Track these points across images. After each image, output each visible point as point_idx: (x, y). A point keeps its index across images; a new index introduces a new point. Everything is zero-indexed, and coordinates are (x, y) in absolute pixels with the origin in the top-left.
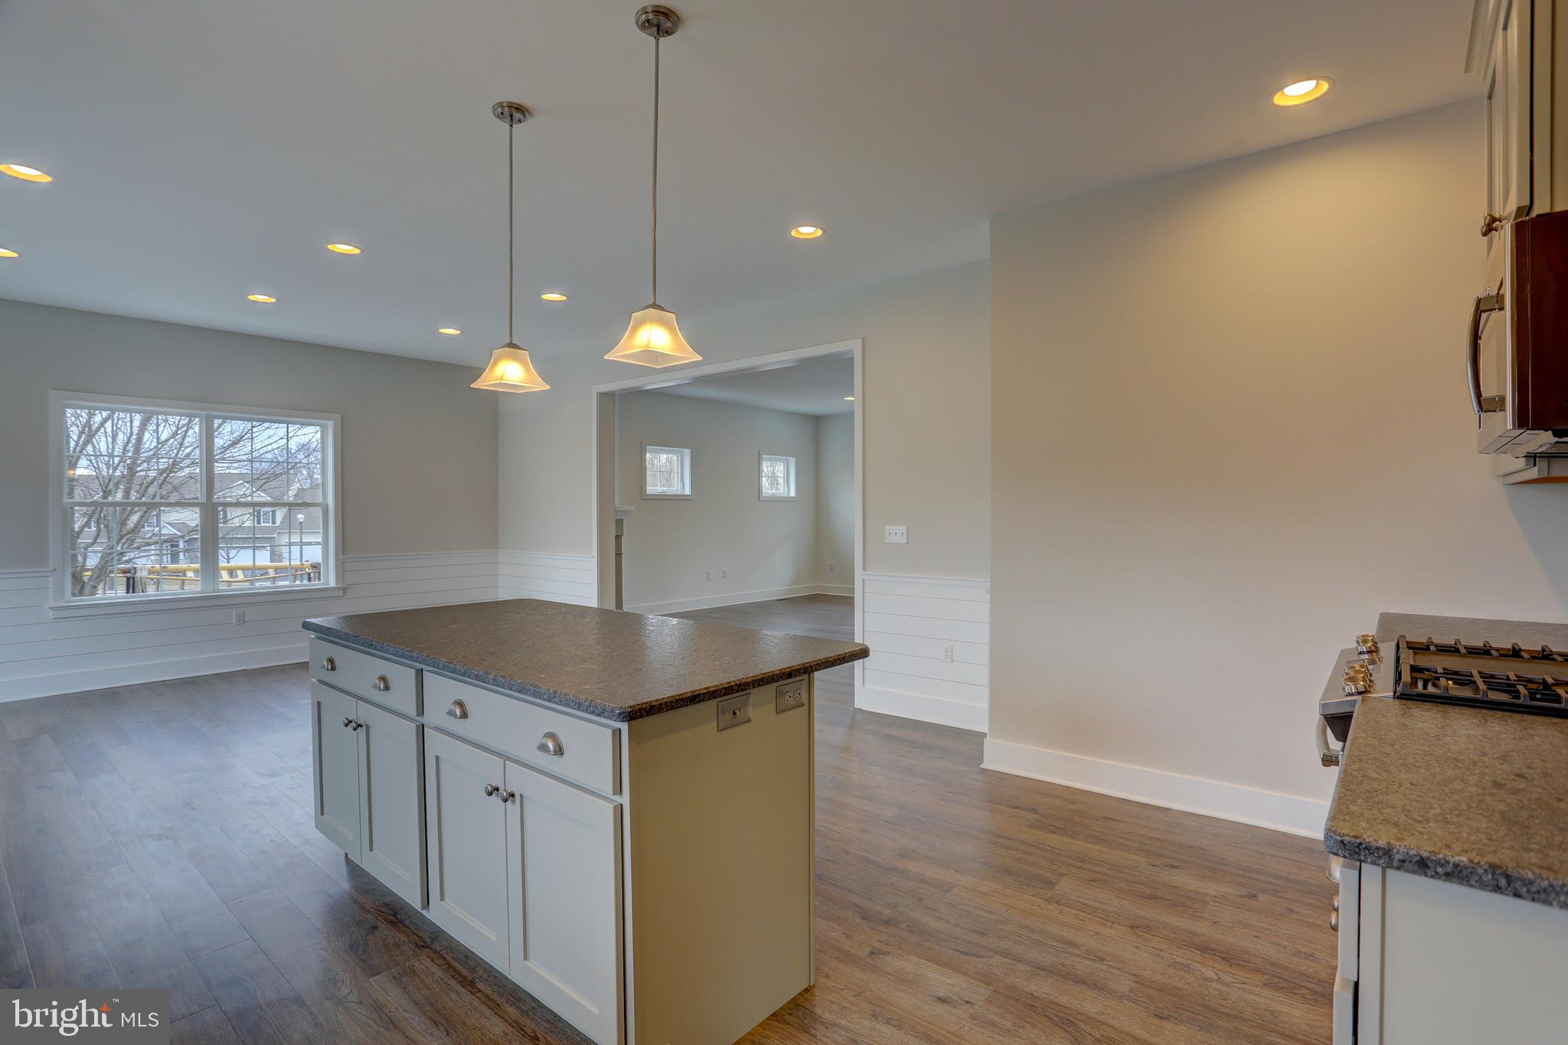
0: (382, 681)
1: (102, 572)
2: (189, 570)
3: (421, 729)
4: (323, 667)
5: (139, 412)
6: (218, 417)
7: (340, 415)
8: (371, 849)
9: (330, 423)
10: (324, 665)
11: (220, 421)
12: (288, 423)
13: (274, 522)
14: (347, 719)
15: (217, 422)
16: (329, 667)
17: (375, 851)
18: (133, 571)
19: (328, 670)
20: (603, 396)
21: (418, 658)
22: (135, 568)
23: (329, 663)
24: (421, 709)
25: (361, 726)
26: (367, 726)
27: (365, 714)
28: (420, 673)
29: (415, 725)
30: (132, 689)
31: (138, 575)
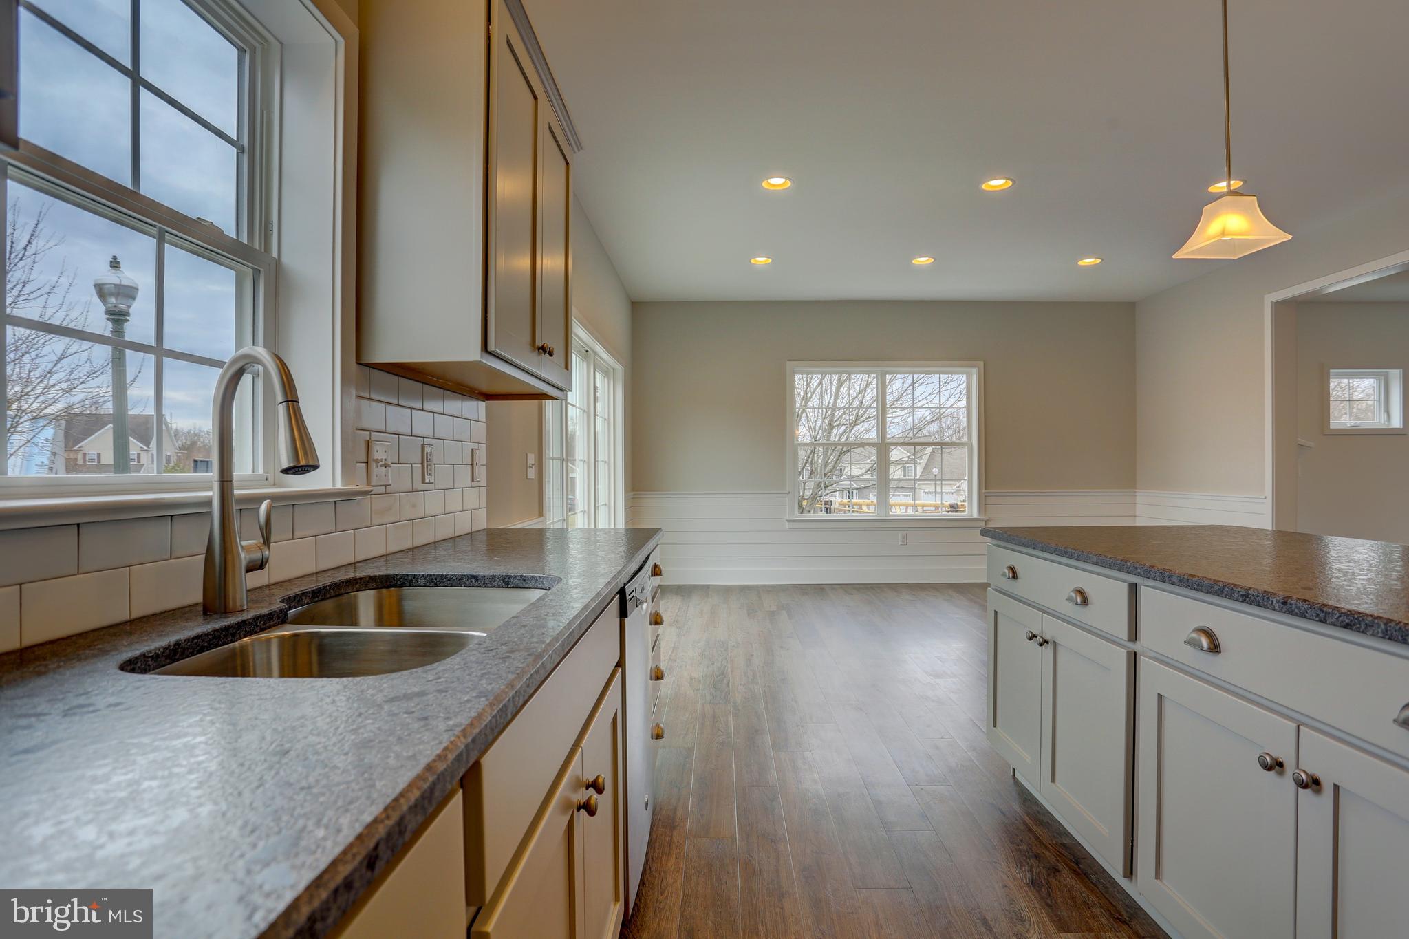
0: (1078, 594)
1: (814, 499)
2: (864, 505)
3: (1133, 659)
4: (1004, 575)
5: (835, 373)
6: (889, 373)
7: (982, 362)
8: (1053, 780)
9: (974, 370)
10: (1005, 572)
11: (890, 376)
12: (940, 373)
13: (915, 476)
14: (1031, 632)
15: (888, 377)
16: (1011, 577)
17: (1057, 783)
18: (830, 503)
19: (1009, 578)
20: (1279, 306)
21: (1137, 568)
22: (831, 501)
23: (1011, 572)
24: (1134, 635)
25: (1048, 643)
26: (1055, 643)
27: (1051, 629)
28: (1133, 589)
29: (1125, 651)
30: (832, 587)
31: (833, 507)
